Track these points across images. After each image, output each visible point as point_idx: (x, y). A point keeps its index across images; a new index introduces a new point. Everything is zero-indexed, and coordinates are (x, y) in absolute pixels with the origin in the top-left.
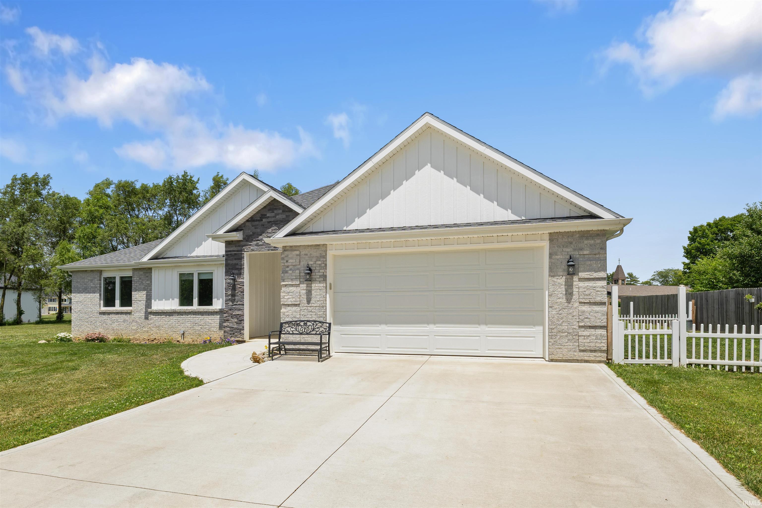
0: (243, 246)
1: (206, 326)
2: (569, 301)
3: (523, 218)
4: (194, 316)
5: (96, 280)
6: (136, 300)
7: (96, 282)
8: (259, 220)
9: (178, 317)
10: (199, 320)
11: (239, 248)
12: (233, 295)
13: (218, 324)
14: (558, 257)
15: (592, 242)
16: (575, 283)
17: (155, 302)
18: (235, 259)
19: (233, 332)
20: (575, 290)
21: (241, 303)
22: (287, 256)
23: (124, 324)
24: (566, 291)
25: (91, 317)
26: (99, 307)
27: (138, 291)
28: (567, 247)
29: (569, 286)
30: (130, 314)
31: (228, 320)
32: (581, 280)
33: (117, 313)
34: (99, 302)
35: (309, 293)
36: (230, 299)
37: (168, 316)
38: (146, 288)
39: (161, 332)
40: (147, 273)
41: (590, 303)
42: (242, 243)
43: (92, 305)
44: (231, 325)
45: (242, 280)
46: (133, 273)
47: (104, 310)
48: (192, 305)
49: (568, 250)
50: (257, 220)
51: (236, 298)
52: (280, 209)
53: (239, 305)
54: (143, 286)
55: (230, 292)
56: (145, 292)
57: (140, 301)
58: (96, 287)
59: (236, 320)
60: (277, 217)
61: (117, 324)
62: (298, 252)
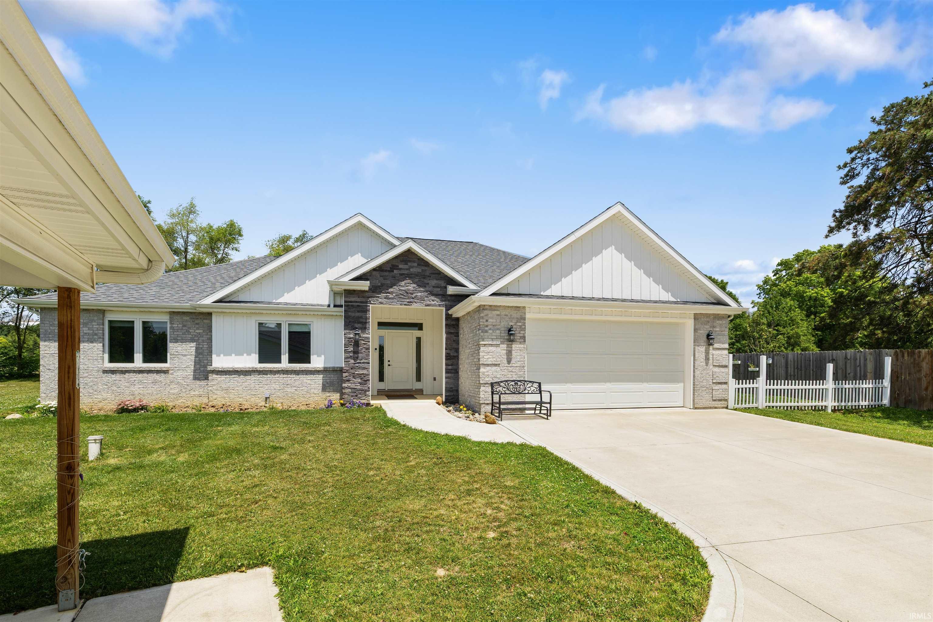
0: (369, 298)
1: (304, 388)
2: (707, 364)
3: (679, 300)
4: (285, 376)
5: (94, 323)
6: (177, 354)
7: (94, 326)
8: (389, 271)
9: (259, 376)
10: (293, 381)
11: (363, 300)
12: (356, 352)
13: (321, 385)
14: (701, 332)
15: (721, 322)
16: (710, 352)
17: (218, 358)
18: (358, 312)
19: (356, 394)
20: (711, 356)
21: (366, 361)
22: (487, 315)
23: (154, 386)
24: (706, 357)
25: (85, 377)
26: (101, 363)
27: (182, 342)
28: (706, 325)
29: (707, 353)
30: (165, 373)
31: (348, 381)
32: (714, 349)
33: (141, 372)
34: (101, 355)
35: (509, 353)
36: (351, 356)
37: (242, 376)
38: (196, 338)
39: (231, 396)
40: (197, 319)
41: (720, 366)
42: (367, 294)
43: (86, 360)
44: (353, 386)
45: (367, 336)
46: (170, 317)
47: (114, 368)
48: (280, 362)
49: (707, 327)
50: (386, 271)
51: (360, 355)
52: (414, 262)
53: (363, 363)
54: (191, 336)
55: (352, 349)
56: (193, 344)
57: (185, 355)
58: (96, 334)
59: (360, 381)
60: (411, 270)
61: (140, 386)
62: (498, 313)
